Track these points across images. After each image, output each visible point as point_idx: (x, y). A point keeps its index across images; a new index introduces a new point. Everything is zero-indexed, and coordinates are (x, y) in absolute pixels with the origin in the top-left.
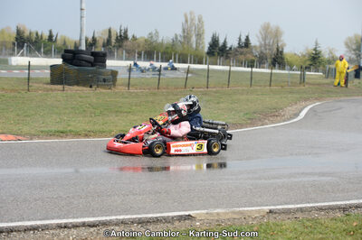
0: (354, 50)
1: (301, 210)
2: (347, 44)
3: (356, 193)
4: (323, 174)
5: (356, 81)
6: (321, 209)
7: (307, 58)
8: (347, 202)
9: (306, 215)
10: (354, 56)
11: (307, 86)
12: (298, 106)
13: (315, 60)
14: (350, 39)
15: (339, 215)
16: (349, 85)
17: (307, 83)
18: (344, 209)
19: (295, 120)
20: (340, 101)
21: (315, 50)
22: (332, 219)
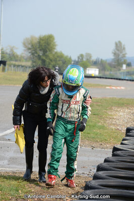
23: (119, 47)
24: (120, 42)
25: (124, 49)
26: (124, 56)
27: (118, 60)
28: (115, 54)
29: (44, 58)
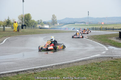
0: (21, 20)
1: (3, 74)
2: (19, 18)
3: (21, 67)
4: (11, 61)
5: (22, 30)
6: (9, 73)
7: (5, 22)
8: (18, 70)
9: (4, 76)
10: (21, 22)
11: (5, 32)
12: (2, 39)
13: (8, 23)
14: (20, 16)
15: (15, 75)
17: (6, 31)
18: (17, 73)
19: (1, 44)
20: (17, 37)
21: (8, 20)
22: (13, 76)
23: (54, 17)
24: (54, 15)
25: (56, 17)
26: (56, 20)
27: (54, 22)
28: (52, 19)
29: (27, 22)
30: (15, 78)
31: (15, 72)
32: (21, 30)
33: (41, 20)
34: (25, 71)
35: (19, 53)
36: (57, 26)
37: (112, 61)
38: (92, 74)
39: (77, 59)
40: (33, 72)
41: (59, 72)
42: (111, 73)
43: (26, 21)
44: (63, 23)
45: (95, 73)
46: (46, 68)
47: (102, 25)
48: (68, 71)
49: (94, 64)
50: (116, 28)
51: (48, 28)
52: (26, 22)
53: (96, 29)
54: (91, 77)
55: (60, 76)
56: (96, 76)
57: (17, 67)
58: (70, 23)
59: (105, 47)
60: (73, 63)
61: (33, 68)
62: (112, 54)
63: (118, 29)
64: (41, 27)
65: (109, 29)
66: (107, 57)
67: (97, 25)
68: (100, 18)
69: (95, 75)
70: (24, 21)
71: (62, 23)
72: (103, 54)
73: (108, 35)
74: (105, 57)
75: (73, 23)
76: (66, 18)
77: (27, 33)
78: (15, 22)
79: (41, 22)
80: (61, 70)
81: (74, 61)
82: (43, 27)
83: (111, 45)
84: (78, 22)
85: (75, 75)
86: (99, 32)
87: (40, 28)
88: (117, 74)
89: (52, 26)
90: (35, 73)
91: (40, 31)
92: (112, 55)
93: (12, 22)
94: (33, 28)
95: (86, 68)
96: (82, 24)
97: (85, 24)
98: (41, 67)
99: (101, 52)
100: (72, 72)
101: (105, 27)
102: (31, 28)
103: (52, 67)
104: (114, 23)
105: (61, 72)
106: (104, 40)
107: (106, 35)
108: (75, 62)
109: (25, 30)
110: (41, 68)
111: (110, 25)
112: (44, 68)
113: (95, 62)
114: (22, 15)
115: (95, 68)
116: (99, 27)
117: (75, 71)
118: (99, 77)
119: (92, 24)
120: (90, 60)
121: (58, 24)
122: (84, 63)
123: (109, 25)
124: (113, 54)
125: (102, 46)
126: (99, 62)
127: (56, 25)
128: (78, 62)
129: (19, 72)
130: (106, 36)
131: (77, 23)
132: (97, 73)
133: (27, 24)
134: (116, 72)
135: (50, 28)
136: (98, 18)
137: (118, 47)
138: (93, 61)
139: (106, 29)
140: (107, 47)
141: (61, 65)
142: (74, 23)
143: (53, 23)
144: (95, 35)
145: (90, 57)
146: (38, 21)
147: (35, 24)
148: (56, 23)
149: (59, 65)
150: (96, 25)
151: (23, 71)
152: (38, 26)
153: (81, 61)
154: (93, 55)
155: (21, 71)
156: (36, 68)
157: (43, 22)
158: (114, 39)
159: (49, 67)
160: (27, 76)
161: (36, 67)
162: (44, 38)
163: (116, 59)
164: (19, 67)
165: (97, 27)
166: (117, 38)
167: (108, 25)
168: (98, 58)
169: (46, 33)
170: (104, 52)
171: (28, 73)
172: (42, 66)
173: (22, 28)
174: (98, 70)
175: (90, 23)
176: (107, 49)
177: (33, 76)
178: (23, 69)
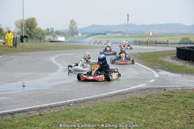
0: (20, 27)
2: (16, 24)
3: (18, 105)
5: (21, 44)
8: (14, 110)
10: (20, 31)
14: (18, 21)
15: (9, 117)
16: (17, 46)
18: (12, 114)
20: (12, 55)
22: (5, 120)
23: (73, 23)
24: (73, 20)
25: (76, 24)
26: (76, 28)
27: (73, 31)
28: (70, 27)
29: (30, 32)
30: (8, 123)
31: (8, 112)
32: (19, 45)
33: (52, 29)
34: (26, 111)
35: (16, 82)
36: (78, 38)
37: (165, 94)
38: (132, 116)
39: (109, 92)
40: (38, 113)
41: (80, 113)
42: (163, 114)
43: (28, 29)
44: (88, 33)
45: (137, 114)
46: (59, 106)
47: (150, 36)
48: (95, 112)
49: (136, 100)
50: (172, 41)
51: (64, 42)
52: (27, 32)
53: (140, 43)
54: (130, 120)
55: (81, 119)
56: (139, 119)
57: (12, 104)
58: (98, 34)
59: (154, 72)
60: (102, 98)
61: (38, 106)
62: (164, 83)
63: (175, 44)
64: (52, 40)
65: (161, 43)
66: (157, 88)
67: (142, 37)
68: (147, 25)
69: (138, 117)
70: (25, 30)
71: (86, 34)
72: (151, 84)
73: (159, 52)
74: (154, 88)
75: (103, 32)
76: (93, 26)
77: (29, 49)
78: (9, 32)
79: (51, 32)
80: (82, 110)
81: (105, 94)
82: (55, 40)
83: (163, 69)
84: (111, 32)
85: (105, 118)
86: (145, 47)
87: (51, 42)
88: (171, 115)
89: (71, 39)
90: (41, 115)
91: (50, 46)
92: (164, 85)
93: (5, 31)
94: (38, 40)
95: (123, 106)
96: (118, 34)
97: (122, 35)
98: (51, 104)
99: (147, 80)
100: (100, 112)
101: (154, 39)
102: (37, 42)
103: (69, 104)
104: (169, 34)
105: (83, 113)
106: (153, 61)
107: (156, 52)
108: (106, 97)
109: (27, 44)
110: (51, 107)
111: (163, 36)
112: (55, 106)
113: (138, 97)
114: (20, 20)
115: (137, 106)
116: (146, 39)
117: (105, 111)
118: (144, 121)
119: (133, 34)
120: (130, 92)
121: (80, 35)
122: (119, 98)
123: (161, 36)
124: (166, 83)
125: (149, 71)
126: (143, 97)
127: (76, 36)
128: (111, 96)
129: (15, 112)
130: (156, 55)
131: (109, 34)
132: (140, 115)
133: (30, 34)
134: (171, 113)
135: (66, 42)
136: (143, 26)
137: (175, 72)
138: (134, 94)
139: (156, 43)
140: (158, 71)
141: (84, 101)
142: (105, 34)
143: (71, 33)
144: (139, 53)
145: (130, 89)
146: (48, 29)
147: (43, 34)
148: (77, 33)
149: (80, 102)
150: (140, 37)
151: (22, 111)
152: (47, 38)
153: (114, 95)
154: (134, 84)
155: (19, 112)
156: (42, 106)
157: (55, 31)
158: (168, 60)
159: (63, 105)
160: (27, 119)
161: (43, 104)
162: (56, 58)
163: (171, 92)
164: (15, 105)
165: (141, 39)
166: (173, 58)
167: (159, 37)
168: (142, 90)
169: (60, 50)
170: (152, 81)
171: (30, 115)
172: (53, 102)
173: (22, 41)
174: (142, 110)
175: (130, 34)
176: (157, 76)
177: (37, 119)
178: (22, 109)
